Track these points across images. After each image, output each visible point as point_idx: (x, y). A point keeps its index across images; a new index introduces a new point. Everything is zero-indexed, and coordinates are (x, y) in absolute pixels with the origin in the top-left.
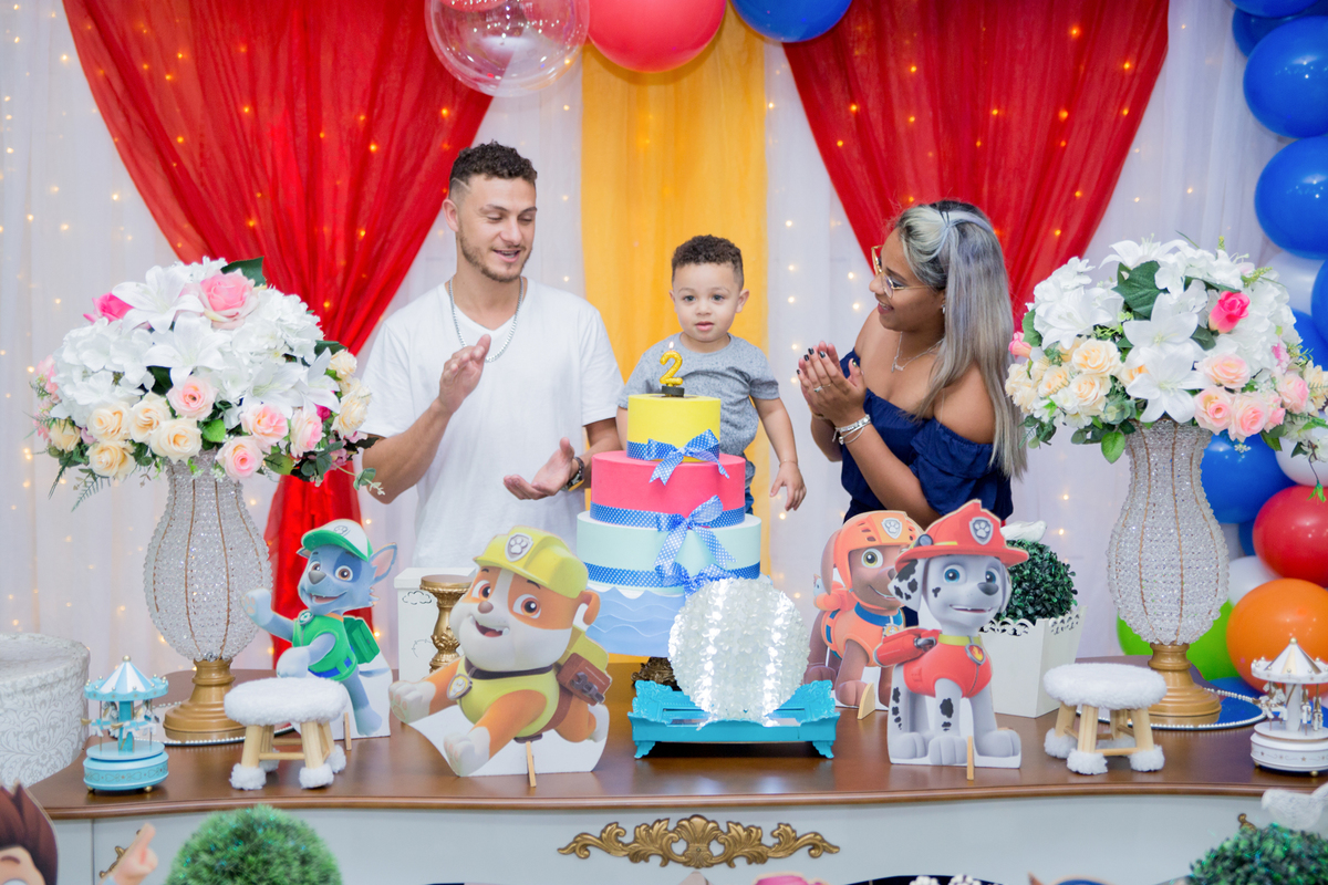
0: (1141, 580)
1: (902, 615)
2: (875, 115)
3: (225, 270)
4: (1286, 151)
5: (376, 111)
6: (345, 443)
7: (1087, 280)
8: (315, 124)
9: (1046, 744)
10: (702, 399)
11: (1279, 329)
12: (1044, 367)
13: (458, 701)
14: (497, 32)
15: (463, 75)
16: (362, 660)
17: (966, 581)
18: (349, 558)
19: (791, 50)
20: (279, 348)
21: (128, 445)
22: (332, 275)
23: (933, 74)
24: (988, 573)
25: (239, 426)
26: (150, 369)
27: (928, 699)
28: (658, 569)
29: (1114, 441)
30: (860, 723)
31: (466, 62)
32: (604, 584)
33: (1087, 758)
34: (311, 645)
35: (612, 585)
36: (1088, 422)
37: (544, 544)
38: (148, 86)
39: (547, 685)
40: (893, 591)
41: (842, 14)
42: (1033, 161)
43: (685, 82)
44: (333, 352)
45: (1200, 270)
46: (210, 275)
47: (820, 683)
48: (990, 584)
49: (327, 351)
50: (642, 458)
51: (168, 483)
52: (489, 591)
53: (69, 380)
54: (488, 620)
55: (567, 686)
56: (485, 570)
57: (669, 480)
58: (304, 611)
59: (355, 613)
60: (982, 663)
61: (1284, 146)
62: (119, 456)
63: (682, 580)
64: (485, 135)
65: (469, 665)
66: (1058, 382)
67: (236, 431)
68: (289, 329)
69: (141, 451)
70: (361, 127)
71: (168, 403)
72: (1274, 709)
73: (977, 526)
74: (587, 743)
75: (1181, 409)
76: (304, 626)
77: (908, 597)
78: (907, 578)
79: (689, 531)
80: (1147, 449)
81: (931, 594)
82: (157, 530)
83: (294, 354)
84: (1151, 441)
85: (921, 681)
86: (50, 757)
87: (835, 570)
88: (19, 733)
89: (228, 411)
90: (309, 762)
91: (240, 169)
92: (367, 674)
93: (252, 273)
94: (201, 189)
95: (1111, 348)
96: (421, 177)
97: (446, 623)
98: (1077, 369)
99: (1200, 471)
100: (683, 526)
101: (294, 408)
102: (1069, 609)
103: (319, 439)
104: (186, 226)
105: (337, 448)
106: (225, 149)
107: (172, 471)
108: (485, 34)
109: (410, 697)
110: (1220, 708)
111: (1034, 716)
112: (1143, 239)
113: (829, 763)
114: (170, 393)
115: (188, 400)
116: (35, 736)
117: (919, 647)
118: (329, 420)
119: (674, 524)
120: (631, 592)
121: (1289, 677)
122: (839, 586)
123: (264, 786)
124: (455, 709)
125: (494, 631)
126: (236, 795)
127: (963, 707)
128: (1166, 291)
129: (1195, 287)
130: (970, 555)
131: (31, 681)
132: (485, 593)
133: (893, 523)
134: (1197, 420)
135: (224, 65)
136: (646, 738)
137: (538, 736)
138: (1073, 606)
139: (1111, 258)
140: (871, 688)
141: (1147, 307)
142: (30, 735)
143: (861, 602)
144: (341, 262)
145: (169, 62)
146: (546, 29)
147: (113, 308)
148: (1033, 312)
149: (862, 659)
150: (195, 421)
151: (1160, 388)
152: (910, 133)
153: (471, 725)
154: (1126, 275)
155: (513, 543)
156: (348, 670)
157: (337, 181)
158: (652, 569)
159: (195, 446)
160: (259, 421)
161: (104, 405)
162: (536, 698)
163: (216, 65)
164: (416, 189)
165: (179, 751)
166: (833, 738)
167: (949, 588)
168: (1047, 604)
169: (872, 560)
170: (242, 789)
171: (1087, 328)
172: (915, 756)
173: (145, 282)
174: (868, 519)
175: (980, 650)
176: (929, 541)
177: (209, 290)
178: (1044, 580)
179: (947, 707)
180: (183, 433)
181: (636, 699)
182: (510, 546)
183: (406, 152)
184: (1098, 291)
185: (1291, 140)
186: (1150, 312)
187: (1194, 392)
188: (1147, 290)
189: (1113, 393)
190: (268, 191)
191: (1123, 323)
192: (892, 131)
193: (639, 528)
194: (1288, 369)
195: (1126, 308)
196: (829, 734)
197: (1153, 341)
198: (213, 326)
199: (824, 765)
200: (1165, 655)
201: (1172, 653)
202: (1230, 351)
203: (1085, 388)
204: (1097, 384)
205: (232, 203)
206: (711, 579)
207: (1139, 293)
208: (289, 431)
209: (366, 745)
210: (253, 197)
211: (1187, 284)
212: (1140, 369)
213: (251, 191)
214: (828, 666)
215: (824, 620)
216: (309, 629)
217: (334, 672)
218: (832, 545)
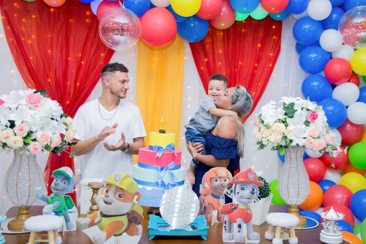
0: (288, 188)
1: (224, 197)
2: (211, 62)
3: (35, 93)
4: (308, 77)
5: (84, 53)
6: (68, 143)
7: (275, 107)
8: (67, 55)
9: (265, 236)
10: (170, 134)
11: (325, 122)
12: (264, 129)
13: (97, 224)
14: (117, 34)
15: (108, 45)
16: (69, 208)
17: (246, 190)
18: (67, 178)
20: (49, 116)
22: (70, 95)
23: (226, 53)
24: (253, 188)
25: (35, 139)
26: (9, 121)
27: (234, 224)
28: (157, 182)
29: (282, 150)
30: (212, 227)
32: (141, 185)
33: (278, 241)
34: (54, 204)
35: (143, 186)
36: (276, 145)
37: (126, 177)
38: (23, 44)
39: (124, 219)
41: (204, 37)
44: (66, 117)
45: (305, 105)
46: (30, 94)
47: (201, 215)
48: (253, 191)
49: (64, 117)
50: (153, 150)
51: (14, 154)
52: (108, 191)
54: (107, 200)
55: (131, 219)
56: (108, 185)
57: (161, 157)
58: (52, 194)
59: (68, 194)
60: (250, 214)
63: (163, 185)
64: (112, 61)
65: (101, 213)
66: (268, 134)
67: (35, 140)
68: (53, 110)
69: (5, 145)
70: (80, 57)
71: (14, 131)
72: (327, 227)
73: (250, 175)
74: (136, 236)
75: (301, 142)
76: (52, 198)
77: (230, 195)
78: (230, 189)
79: (166, 171)
80: (290, 152)
81: (236, 194)
82: (9, 168)
83: (54, 118)
84: (291, 150)
85: (233, 218)
87: (206, 183)
89: (32, 134)
90: (50, 243)
91: (47, 66)
92: (70, 212)
93: (43, 94)
94: (36, 71)
95: (283, 125)
96: (95, 70)
97: (95, 196)
98: (274, 130)
100: (164, 170)
102: (269, 195)
103: (60, 143)
104: (31, 80)
105: (65, 145)
106: (43, 61)
107: (15, 151)
108: (114, 35)
109: (82, 223)
110: (306, 222)
111: (259, 225)
112: (290, 96)
113: (205, 241)
114: (15, 128)
115: (20, 130)
117: (232, 209)
118: (63, 137)
119: (162, 169)
120: (149, 188)
121: (332, 218)
122: (208, 188)
124: (96, 226)
125: (109, 203)
127: (244, 226)
128: (297, 110)
129: (304, 110)
130: (247, 183)
132: (107, 192)
133: (222, 171)
134: (305, 145)
135: (45, 40)
136: (153, 234)
137: (121, 234)
139: (281, 101)
140: (215, 217)
143: (213, 192)
144: (72, 91)
145: (29, 37)
146: (130, 34)
148: (261, 114)
149: (212, 208)
150: (22, 137)
151: (295, 136)
152: (220, 67)
153: (101, 231)
154: (286, 106)
155: (116, 177)
156: (64, 211)
157: (72, 71)
158: (155, 182)
159: (21, 144)
160: (41, 138)
162: (121, 223)
163: (42, 39)
164: (93, 74)
165: (11, 235)
167: (241, 192)
168: (263, 194)
169: (217, 181)
171: (276, 120)
172: (230, 240)
173: (10, 95)
174: (216, 169)
175: (250, 210)
176: (237, 179)
177: (29, 98)
179: (240, 226)
180: (18, 140)
181: (149, 221)
182: (115, 178)
183: (91, 64)
184: (278, 110)
186: (293, 116)
187: (305, 138)
188: (292, 110)
189: (283, 137)
190: (54, 72)
191: (285, 119)
192: (215, 66)
193: (152, 170)
194: (326, 132)
195: (286, 114)
196: (206, 233)
197: (294, 124)
198: (30, 109)
199: (203, 242)
200: (293, 208)
201: (295, 208)
202: (314, 127)
203: (276, 136)
204: (279, 135)
205: (44, 75)
206: (172, 185)
207: (290, 111)
208: (51, 140)
209: (69, 234)
210: (50, 74)
211: (302, 109)
212: (290, 131)
213: (49, 72)
214: (203, 210)
215: (202, 197)
216: (53, 199)
217: (60, 212)
218: (206, 176)
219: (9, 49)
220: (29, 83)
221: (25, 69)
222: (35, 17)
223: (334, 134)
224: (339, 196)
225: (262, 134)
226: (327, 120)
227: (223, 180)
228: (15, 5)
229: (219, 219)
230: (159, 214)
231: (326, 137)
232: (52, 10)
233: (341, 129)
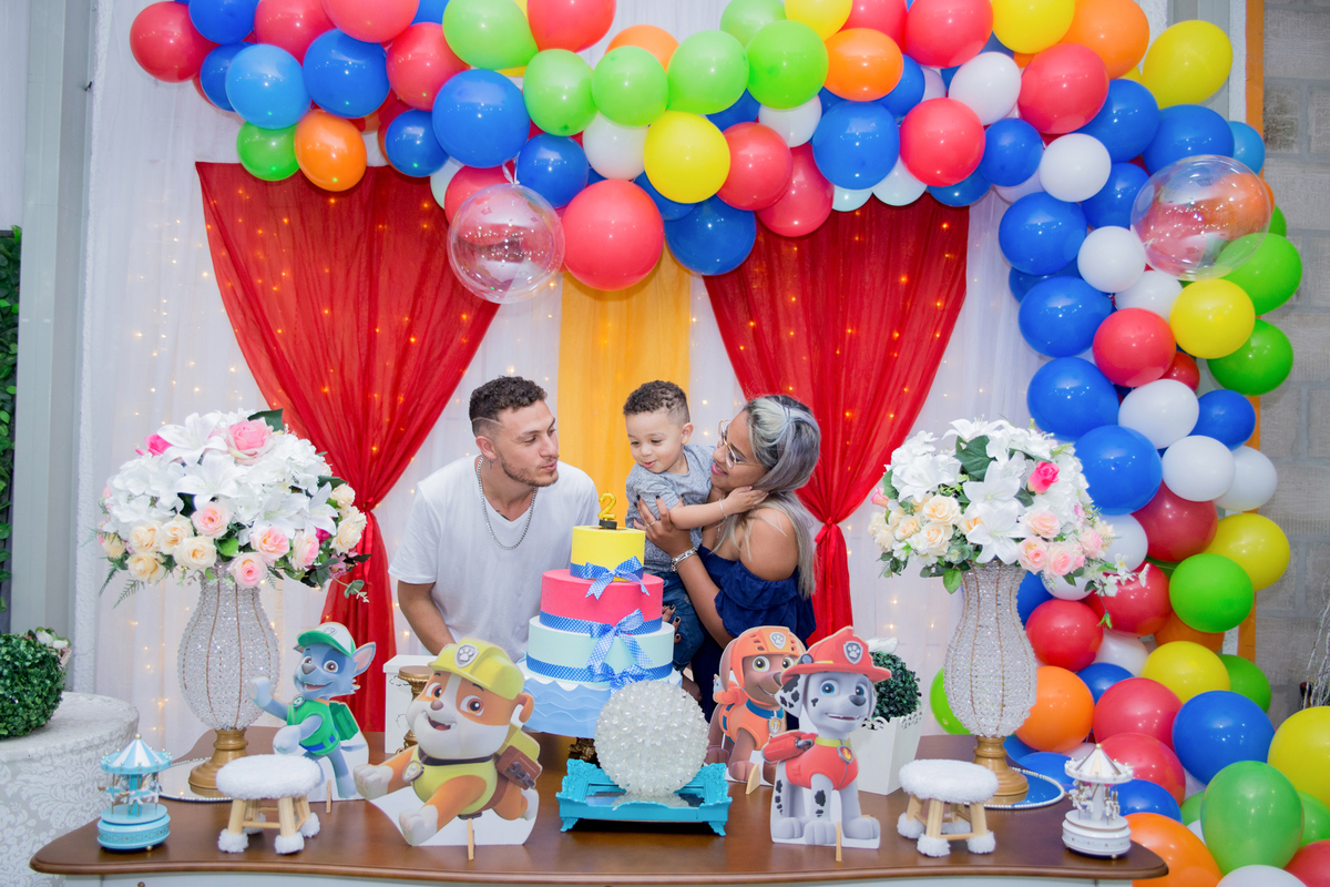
0: (972, 686)
2: (767, 329)
3: (252, 418)
4: (1047, 365)
5: (417, 313)
6: (344, 558)
7: (932, 449)
8: (372, 323)
9: (898, 826)
11: (1079, 492)
12: (900, 516)
13: (412, 783)
14: (499, 259)
15: (473, 288)
16: (344, 737)
17: (839, 694)
18: (334, 655)
19: (707, 279)
20: (286, 481)
21: (159, 556)
23: (807, 302)
24: (858, 688)
25: (249, 544)
26: (181, 495)
27: (805, 790)
28: (590, 668)
29: (953, 576)
30: (748, 798)
31: (474, 278)
33: (934, 844)
34: (303, 724)
35: (554, 679)
36: (935, 561)
37: (487, 654)
38: (260, 294)
39: (487, 772)
40: (779, 700)
41: (745, 258)
42: (876, 364)
43: (635, 299)
44: (334, 487)
45: (1020, 444)
46: (240, 421)
47: (717, 765)
48: (860, 697)
49: (328, 485)
50: (581, 577)
52: (440, 692)
53: (116, 501)
54: (438, 716)
55: (504, 773)
56: (438, 674)
57: (601, 596)
58: (297, 696)
60: (850, 762)
61: (1044, 363)
62: (152, 566)
63: (608, 674)
65: (422, 753)
66: (911, 529)
67: (246, 548)
68: (297, 466)
69: (169, 562)
70: (405, 325)
71: (192, 523)
73: (850, 649)
75: (1008, 553)
76: (297, 708)
77: (791, 706)
78: (791, 690)
79: (616, 637)
80: (977, 582)
81: (810, 704)
82: (189, 624)
83: (299, 487)
84: (980, 577)
85: (800, 775)
86: (94, 805)
87: (731, 671)
88: (66, 786)
89: (242, 531)
90: (283, 831)
91: (319, 352)
92: (348, 749)
93: (274, 421)
94: (292, 367)
95: (954, 502)
96: (446, 360)
98: (927, 518)
99: (1016, 601)
100: (611, 634)
101: (296, 530)
102: (914, 708)
103: (318, 556)
105: (335, 562)
106: (309, 337)
107: (201, 576)
108: (489, 259)
109: (371, 778)
110: (1028, 788)
111: (886, 793)
112: (975, 418)
113: (722, 840)
114: (194, 516)
115: (207, 521)
116: (81, 788)
117: (799, 747)
118: (329, 540)
119: (604, 631)
120: (568, 685)
121: (1095, 777)
122: (736, 685)
123: (246, 850)
124: (409, 790)
125: (443, 725)
126: (222, 857)
127: (834, 797)
128: (994, 459)
129: (1018, 457)
130: (842, 671)
131: (79, 743)
132: (437, 693)
133: (778, 637)
134: (1020, 562)
135: (313, 280)
136: (569, 817)
137: (478, 814)
138: (918, 706)
139: (951, 432)
140: (758, 768)
141: (980, 472)
142: (76, 787)
143: (751, 699)
144: (386, 419)
145: (276, 278)
146: (534, 258)
147: (157, 446)
148: (891, 472)
149: (750, 744)
150: (212, 539)
151: (991, 536)
152: (792, 342)
153: (422, 803)
154: (964, 446)
155: (461, 652)
156: (331, 745)
157: (385, 363)
158: (585, 667)
159: (209, 558)
160: (265, 541)
161: (141, 523)
162: (478, 783)
163: (307, 279)
164: (442, 369)
166: (726, 819)
167: (825, 700)
168: (898, 705)
169: (761, 666)
170: (226, 852)
171: (933, 486)
172: (793, 837)
173: (184, 425)
174: (760, 631)
175: (849, 751)
176: (810, 660)
177: (235, 434)
178: (897, 686)
179: (821, 798)
180: (202, 549)
181: (565, 778)
182: (459, 654)
183: (436, 343)
184: (942, 458)
185: (1049, 359)
186: (983, 475)
187: (1018, 540)
188: (980, 459)
189: (954, 538)
190: (338, 369)
191: (961, 484)
192: (778, 344)
193: (576, 633)
194: (1084, 523)
195: (963, 471)
196: (723, 816)
197: (985, 499)
198: (236, 462)
199: (717, 841)
200: (987, 747)
201: (993, 745)
202: (1045, 508)
203: (933, 534)
204: (942, 531)
205: (313, 376)
206: (633, 677)
207: (974, 460)
208: (291, 548)
209: (344, 808)
210: (327, 373)
211: (1011, 455)
212: (975, 520)
213: (326, 369)
214: (723, 750)
215: (719, 713)
216: (301, 712)
217: (321, 746)
218: (730, 652)
219: (223, 310)
220: (275, 399)
221: (265, 362)
222: (290, 222)
223: (1110, 528)
224: (1141, 710)
225: (893, 531)
226: (1087, 486)
227: (781, 662)
228: (240, 192)
229: (768, 774)
230: (594, 760)
231: (1083, 538)
232: (332, 201)
233: (1144, 514)
